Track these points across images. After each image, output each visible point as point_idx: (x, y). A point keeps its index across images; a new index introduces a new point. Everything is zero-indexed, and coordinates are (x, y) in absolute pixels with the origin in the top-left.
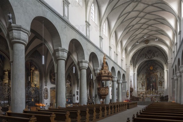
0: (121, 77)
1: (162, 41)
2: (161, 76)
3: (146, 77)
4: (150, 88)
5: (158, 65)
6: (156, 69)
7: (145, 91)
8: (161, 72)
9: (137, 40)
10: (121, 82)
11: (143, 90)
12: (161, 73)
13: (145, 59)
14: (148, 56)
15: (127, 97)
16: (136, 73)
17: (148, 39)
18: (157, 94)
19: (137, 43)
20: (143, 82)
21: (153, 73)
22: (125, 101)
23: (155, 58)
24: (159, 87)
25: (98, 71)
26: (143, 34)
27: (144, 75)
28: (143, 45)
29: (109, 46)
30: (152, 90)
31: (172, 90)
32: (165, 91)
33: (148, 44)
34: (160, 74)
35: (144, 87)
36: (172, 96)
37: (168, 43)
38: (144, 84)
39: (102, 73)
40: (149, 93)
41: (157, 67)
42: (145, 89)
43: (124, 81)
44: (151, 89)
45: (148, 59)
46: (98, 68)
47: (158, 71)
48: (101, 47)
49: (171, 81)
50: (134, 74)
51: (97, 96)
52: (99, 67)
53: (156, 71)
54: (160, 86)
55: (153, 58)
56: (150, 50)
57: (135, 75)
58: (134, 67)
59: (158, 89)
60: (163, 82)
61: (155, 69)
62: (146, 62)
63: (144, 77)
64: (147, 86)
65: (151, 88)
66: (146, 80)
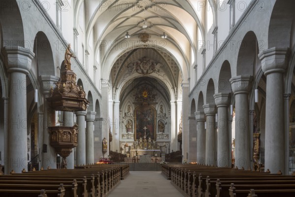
0: (92, 106)
1: (172, 42)
2: (162, 112)
3: (134, 111)
4: (142, 136)
5: (157, 89)
6: (154, 96)
7: (133, 140)
8: (161, 104)
9: (127, 28)
10: (93, 117)
11: (128, 138)
12: (161, 106)
13: (136, 75)
14: (142, 68)
15: (104, 152)
16: (117, 100)
17: (148, 32)
18: (156, 148)
19: (127, 35)
20: (128, 122)
21: (149, 105)
22: (101, 161)
23: (154, 75)
24: (158, 133)
25: (53, 86)
26: (140, 20)
27: (131, 108)
28: (137, 43)
29: (72, 27)
30: (147, 138)
31: (190, 141)
32: (172, 142)
33: (147, 43)
34: (161, 108)
35: (130, 133)
36: (190, 152)
37: (183, 46)
38: (130, 127)
39: (62, 90)
40: (141, 145)
41: (155, 93)
42: (133, 138)
43: (97, 117)
44: (145, 137)
45: (142, 75)
46: (52, 76)
47: (157, 102)
48: (59, 24)
49: (188, 122)
50: (114, 102)
51: (49, 148)
52: (54, 75)
53: (154, 102)
54: (160, 133)
55: (151, 75)
56: (145, 57)
57: (116, 104)
58: (113, 87)
59: (158, 138)
60: (166, 124)
61: (152, 97)
62: (136, 80)
63: (132, 112)
64: (137, 131)
65: (144, 135)
66: (135, 118)
